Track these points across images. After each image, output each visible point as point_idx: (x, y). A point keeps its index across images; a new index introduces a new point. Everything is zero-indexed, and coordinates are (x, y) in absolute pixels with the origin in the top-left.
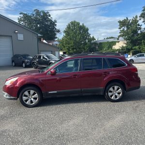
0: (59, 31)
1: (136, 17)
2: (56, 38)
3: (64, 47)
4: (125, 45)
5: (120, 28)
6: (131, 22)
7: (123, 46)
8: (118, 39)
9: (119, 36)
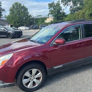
0: (4, 10)
1: (59, 1)
2: (2, 15)
3: (11, 21)
4: (53, 20)
5: (49, 9)
6: (55, 4)
7: (52, 21)
8: (48, 16)
9: (49, 14)
